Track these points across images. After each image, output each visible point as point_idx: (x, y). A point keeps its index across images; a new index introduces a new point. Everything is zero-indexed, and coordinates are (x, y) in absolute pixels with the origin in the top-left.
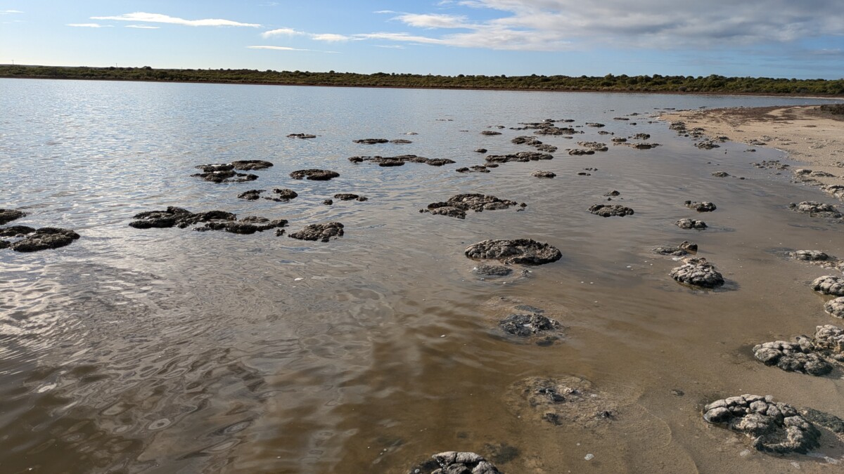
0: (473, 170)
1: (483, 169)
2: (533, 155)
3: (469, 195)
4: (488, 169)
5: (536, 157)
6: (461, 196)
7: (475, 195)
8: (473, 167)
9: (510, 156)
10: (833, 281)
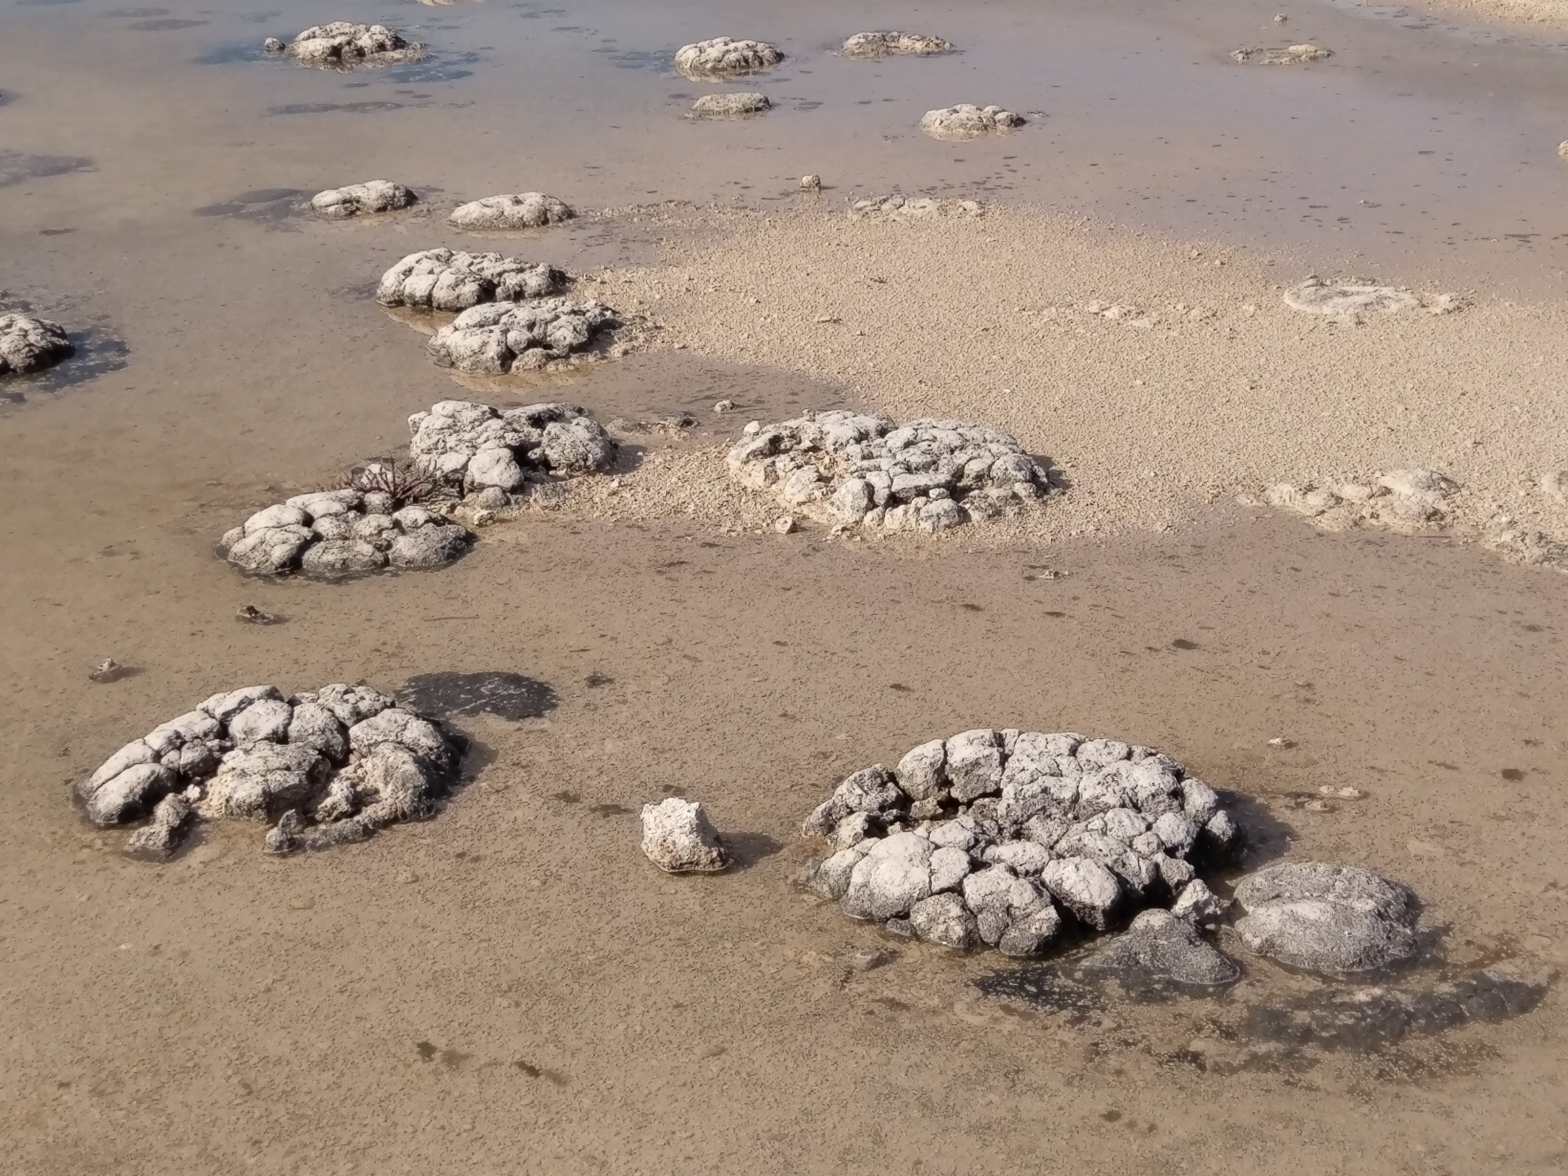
10: (437, 267)
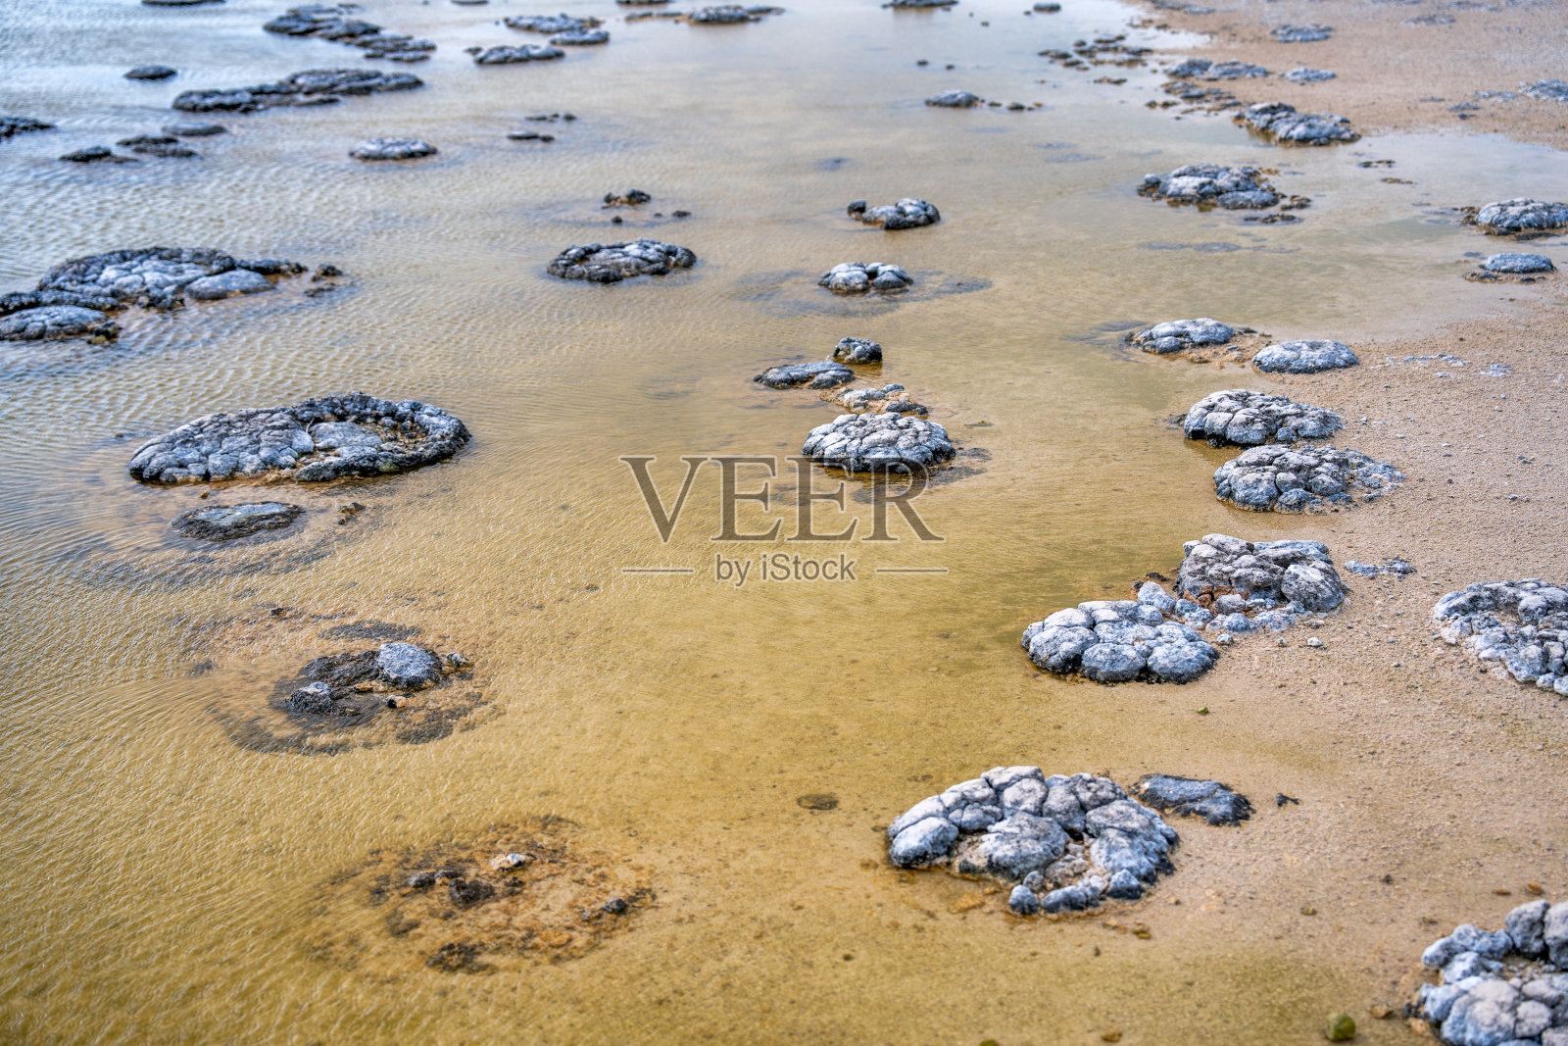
0: (128, 152)
1: (164, 146)
2: (348, 80)
3: (124, 257)
4: (185, 143)
5: (363, 87)
6: (89, 261)
7: (147, 254)
8: (127, 144)
9: (261, 91)
10: (1237, 406)
